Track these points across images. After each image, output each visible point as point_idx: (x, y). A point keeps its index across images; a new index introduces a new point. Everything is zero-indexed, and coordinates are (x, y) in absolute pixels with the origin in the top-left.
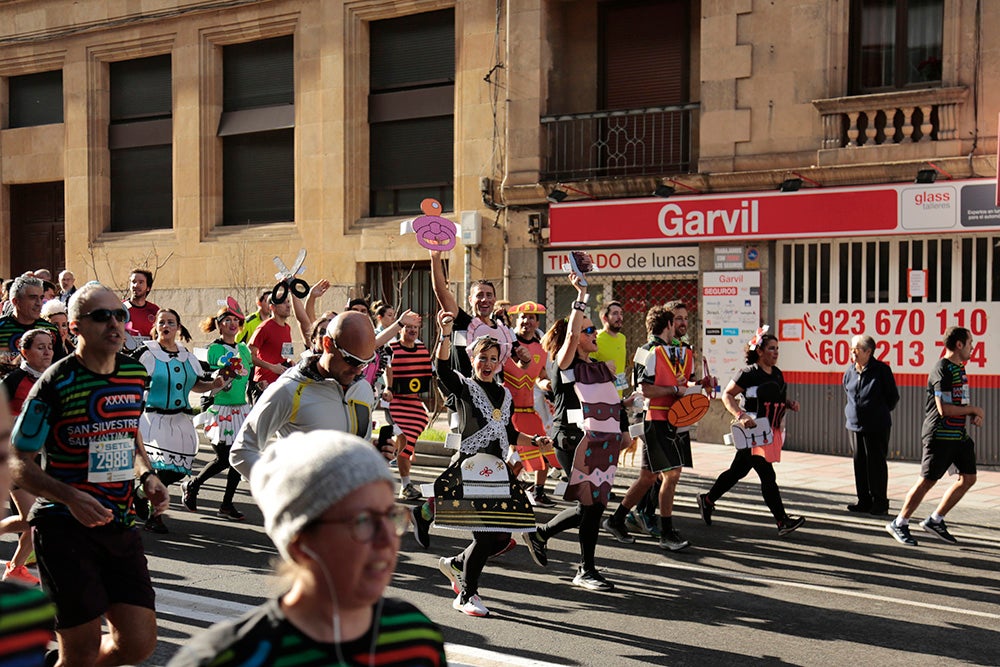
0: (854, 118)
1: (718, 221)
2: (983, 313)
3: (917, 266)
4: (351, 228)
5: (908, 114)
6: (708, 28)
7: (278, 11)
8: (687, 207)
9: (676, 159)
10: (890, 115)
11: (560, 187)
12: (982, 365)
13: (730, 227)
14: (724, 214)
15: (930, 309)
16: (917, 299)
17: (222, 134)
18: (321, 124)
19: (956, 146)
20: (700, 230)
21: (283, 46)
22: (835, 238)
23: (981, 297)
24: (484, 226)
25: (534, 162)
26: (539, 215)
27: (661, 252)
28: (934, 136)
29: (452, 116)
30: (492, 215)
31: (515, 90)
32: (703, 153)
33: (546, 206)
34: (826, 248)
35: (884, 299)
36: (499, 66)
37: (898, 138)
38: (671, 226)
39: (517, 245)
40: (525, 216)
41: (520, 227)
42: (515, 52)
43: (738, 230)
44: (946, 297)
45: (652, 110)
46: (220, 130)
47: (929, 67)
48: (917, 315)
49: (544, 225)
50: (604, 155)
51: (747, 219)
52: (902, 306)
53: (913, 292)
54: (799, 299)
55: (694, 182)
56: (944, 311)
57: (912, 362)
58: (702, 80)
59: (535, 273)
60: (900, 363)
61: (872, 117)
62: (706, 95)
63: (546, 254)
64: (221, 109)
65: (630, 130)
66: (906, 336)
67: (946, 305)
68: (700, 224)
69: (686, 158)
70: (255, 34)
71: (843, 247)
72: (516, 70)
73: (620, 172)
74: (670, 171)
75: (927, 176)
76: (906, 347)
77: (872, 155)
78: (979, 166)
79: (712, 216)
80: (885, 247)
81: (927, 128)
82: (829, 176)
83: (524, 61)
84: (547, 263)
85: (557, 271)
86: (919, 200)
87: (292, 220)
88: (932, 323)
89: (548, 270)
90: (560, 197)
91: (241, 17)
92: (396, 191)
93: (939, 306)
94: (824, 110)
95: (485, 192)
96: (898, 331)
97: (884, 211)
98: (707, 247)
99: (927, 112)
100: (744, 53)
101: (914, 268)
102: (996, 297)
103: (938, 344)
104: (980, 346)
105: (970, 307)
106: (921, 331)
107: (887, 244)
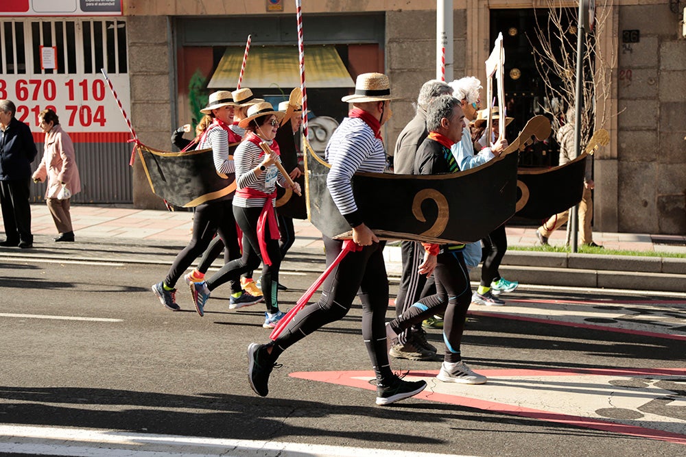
2: (102, 84)
3: (48, 44)
12: (102, 125)
15: (60, 80)
16: (49, 71)
35: (22, 71)
44: (73, 70)
48: (50, 84)
52: (37, 77)
53: (45, 65)
56: (71, 82)
66: (42, 101)
67: (72, 76)
80: (20, 26)
88: (62, 91)
93: (67, 76)
96: (35, 98)
101: (45, 45)
102: (111, 70)
103: (68, 108)
104: (101, 109)
105: (91, 78)
106: (53, 98)
107: (21, 24)
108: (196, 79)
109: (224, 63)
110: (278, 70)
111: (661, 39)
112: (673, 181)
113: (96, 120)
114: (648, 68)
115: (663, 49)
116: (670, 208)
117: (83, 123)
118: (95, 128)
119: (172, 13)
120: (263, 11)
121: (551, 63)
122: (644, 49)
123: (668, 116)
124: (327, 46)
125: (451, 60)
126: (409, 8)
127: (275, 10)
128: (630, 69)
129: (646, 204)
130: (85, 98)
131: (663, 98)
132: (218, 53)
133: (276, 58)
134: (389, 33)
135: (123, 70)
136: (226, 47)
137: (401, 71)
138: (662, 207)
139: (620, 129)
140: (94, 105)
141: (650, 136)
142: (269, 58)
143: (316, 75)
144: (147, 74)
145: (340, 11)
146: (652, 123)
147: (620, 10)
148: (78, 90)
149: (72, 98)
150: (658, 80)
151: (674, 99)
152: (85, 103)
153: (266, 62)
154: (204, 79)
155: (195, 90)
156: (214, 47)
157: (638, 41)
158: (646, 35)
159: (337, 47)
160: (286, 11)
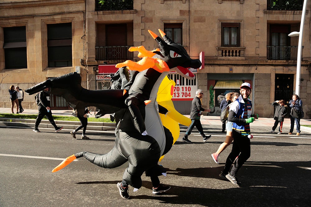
2: (190, 88)
3: (178, 79)
4: (44, 70)
6: (135, 31)
7: (21, 20)
9: (124, 57)
11: (100, 61)
12: (190, 97)
15: (181, 87)
16: (178, 85)
17: (4, 48)
18: (35, 46)
21: (23, 29)
23: (190, 85)
24: (81, 69)
25: (94, 56)
26: (96, 67)
29: (71, 46)
30: (84, 68)
31: (88, 40)
33: (98, 65)
36: (85, 35)
39: (90, 74)
40: (92, 68)
41: (91, 70)
42: (89, 33)
44: (183, 85)
45: (122, 47)
46: (3, 47)
48: (178, 88)
49: (97, 70)
56: (183, 87)
57: (177, 96)
58: (134, 41)
59: (95, 80)
60: (175, 97)
63: (97, 76)
64: (4, 42)
65: (117, 50)
66: (176, 92)
67: (183, 86)
70: (14, 25)
72: (89, 36)
76: (176, 93)
83: (91, 34)
84: (97, 78)
85: (99, 79)
87: (26, 68)
88: (181, 89)
89: (97, 79)
90: (101, 64)
91: (10, 21)
92: (55, 62)
93: (182, 86)
95: (82, 62)
96: (175, 91)
100: (143, 37)
101: (177, 79)
102: (192, 85)
103: (182, 93)
104: (190, 93)
105: (188, 86)
106: (179, 91)
107: (172, 75)
108: (211, 87)
109: (218, 83)
110: (229, 85)
111: (307, 81)
112: (309, 109)
113: (188, 96)
114: (305, 86)
115: (308, 83)
116: (308, 114)
117: (185, 96)
118: (188, 97)
120: (228, 72)
122: (305, 82)
123: (308, 96)
124: (240, 80)
126: (259, 72)
127: (231, 72)
128: (302, 86)
130: (186, 91)
131: (308, 92)
132: (216, 81)
133: (229, 82)
135: (195, 85)
136: (218, 80)
140: (188, 92)
141: (305, 100)
142: (227, 82)
143: (237, 86)
146: (305, 97)
148: (184, 89)
149: (183, 91)
150: (307, 89)
152: (186, 92)
153: (227, 83)
154: (213, 87)
155: (211, 89)
156: (216, 80)
157: (303, 81)
158: (305, 80)
159: (242, 80)
160: (233, 72)
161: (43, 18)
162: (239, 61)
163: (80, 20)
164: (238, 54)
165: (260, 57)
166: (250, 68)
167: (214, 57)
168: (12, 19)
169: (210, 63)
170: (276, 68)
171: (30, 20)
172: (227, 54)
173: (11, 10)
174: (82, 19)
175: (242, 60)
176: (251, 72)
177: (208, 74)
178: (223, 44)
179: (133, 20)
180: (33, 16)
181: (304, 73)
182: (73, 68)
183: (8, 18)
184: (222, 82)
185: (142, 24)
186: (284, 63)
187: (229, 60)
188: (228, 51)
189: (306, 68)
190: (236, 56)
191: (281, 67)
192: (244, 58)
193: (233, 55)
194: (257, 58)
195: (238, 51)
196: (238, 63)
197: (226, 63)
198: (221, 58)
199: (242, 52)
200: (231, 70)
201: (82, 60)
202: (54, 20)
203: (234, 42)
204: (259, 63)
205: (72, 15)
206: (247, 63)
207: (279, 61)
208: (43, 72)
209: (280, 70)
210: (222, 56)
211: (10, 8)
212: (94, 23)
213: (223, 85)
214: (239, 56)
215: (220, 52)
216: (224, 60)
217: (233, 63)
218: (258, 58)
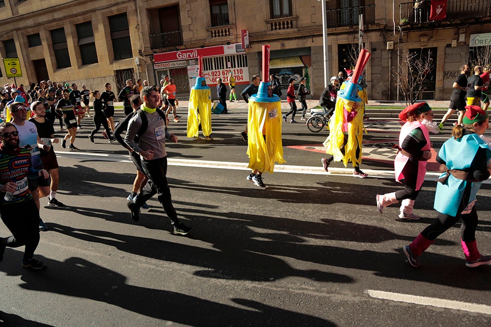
0: (213, 32)
1: (189, 55)
2: (242, 70)
3: (229, 61)
4: (111, 63)
5: (224, 30)
6: (182, 14)
7: (87, 15)
8: (182, 53)
10: (220, 31)
11: (155, 50)
13: (192, 56)
14: (190, 53)
15: (232, 70)
16: (230, 68)
17: (79, 45)
18: (101, 41)
19: (234, 37)
20: (186, 57)
21: (89, 24)
22: (213, 57)
23: (241, 66)
24: (140, 60)
25: (149, 45)
26: (152, 56)
27: (178, 62)
28: (229, 35)
29: (130, 36)
30: (142, 57)
31: (142, 30)
32: (184, 41)
33: (153, 54)
34: (211, 59)
35: (223, 68)
36: (138, 25)
37: (222, 35)
38: (180, 57)
39: (148, 63)
40: (149, 57)
41: (148, 60)
42: (141, 21)
43: (193, 57)
44: (235, 67)
45: (172, 32)
46: (78, 43)
47: (226, 21)
49: (153, 59)
50: (163, 42)
51: (195, 54)
52: (227, 69)
53: (229, 67)
54: (207, 70)
55: (183, 47)
58: (182, 25)
59: (153, 69)
61: (217, 31)
62: (183, 28)
64: (77, 39)
65: (168, 37)
68: (186, 56)
69: (181, 42)
70: (82, 21)
71: (215, 58)
72: (142, 25)
73: (167, 46)
74: (178, 45)
75: (229, 43)
77: (218, 39)
78: (238, 41)
79: (188, 54)
80: (222, 58)
81: (228, 33)
82: (210, 44)
83: (144, 23)
84: (155, 66)
85: (157, 68)
86: (228, 48)
87: (98, 62)
89: (155, 68)
90: (155, 52)
91: (78, 18)
92: (120, 54)
93: (234, 69)
94: (207, 30)
95: (139, 52)
97: (221, 51)
98: (187, 60)
99: (227, 30)
100: (190, 19)
102: (244, 66)
104: (242, 76)
105: (239, 69)
110: (284, 63)
111: (382, 50)
112: (385, 87)
113: (241, 79)
114: (378, 58)
115: (382, 53)
116: (384, 93)
117: (238, 80)
118: (241, 81)
119: (258, 51)
120: (280, 49)
121: (352, 59)
122: (378, 52)
123: (384, 70)
124: (296, 56)
125: (328, 60)
126: (317, 45)
127: (283, 48)
128: (374, 58)
129: (378, 93)
130: (238, 73)
131: (383, 66)
133: (284, 60)
134: (312, 52)
135: (247, 66)
136: (271, 58)
137: (316, 62)
138: (382, 93)
139: (372, 74)
140: (240, 75)
141: (379, 75)
142: (282, 60)
143: (294, 64)
144: (252, 67)
145: (299, 47)
146: (380, 72)
147: (371, 43)
148: (236, 72)
150: (381, 61)
151: (385, 65)
152: (238, 75)
157: (376, 51)
158: (378, 49)
159: (299, 56)
160: (286, 48)
161: (103, 11)
162: (290, 34)
163: (133, 9)
164: (290, 25)
165: (317, 26)
166: (305, 40)
167: (263, 32)
168: (80, 15)
169: (259, 40)
170: (339, 37)
171: (93, 15)
172: (278, 27)
173: (78, 7)
174: (134, 8)
175: (295, 32)
176: (308, 45)
177: (258, 52)
178: (272, 16)
179: (179, 2)
180: (94, 11)
181: (377, 41)
182: (134, 59)
183: (76, 15)
184: (276, 61)
185: (188, 5)
186: (348, 29)
187: (278, 34)
188: (278, 23)
189: (379, 33)
190: (288, 28)
191: (345, 36)
192: (296, 30)
193: (284, 28)
194: (313, 27)
195: (289, 22)
196: (290, 37)
197: (277, 38)
198: (270, 32)
199: (294, 23)
200: (283, 45)
201: (139, 50)
202: (111, 12)
203: (286, 11)
204: (315, 34)
205: (125, 5)
206: (301, 36)
207: (340, 28)
208: (110, 66)
209: (343, 40)
210: (272, 29)
211: (77, 5)
212: (145, 10)
213: (277, 64)
214: (292, 27)
215: (269, 25)
216: (273, 35)
217: (284, 37)
218: (315, 27)
